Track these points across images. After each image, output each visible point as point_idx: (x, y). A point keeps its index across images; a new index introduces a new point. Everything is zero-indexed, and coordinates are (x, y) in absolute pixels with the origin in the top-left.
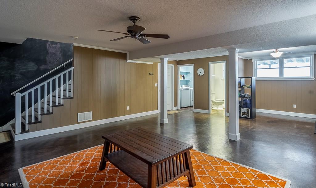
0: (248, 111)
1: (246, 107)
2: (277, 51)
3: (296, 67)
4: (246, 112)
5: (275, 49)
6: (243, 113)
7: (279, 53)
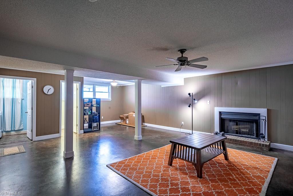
0: (97, 125)
1: (96, 122)
2: (115, 82)
3: (102, 92)
4: (96, 126)
5: (113, 80)
6: (93, 127)
7: (116, 83)
